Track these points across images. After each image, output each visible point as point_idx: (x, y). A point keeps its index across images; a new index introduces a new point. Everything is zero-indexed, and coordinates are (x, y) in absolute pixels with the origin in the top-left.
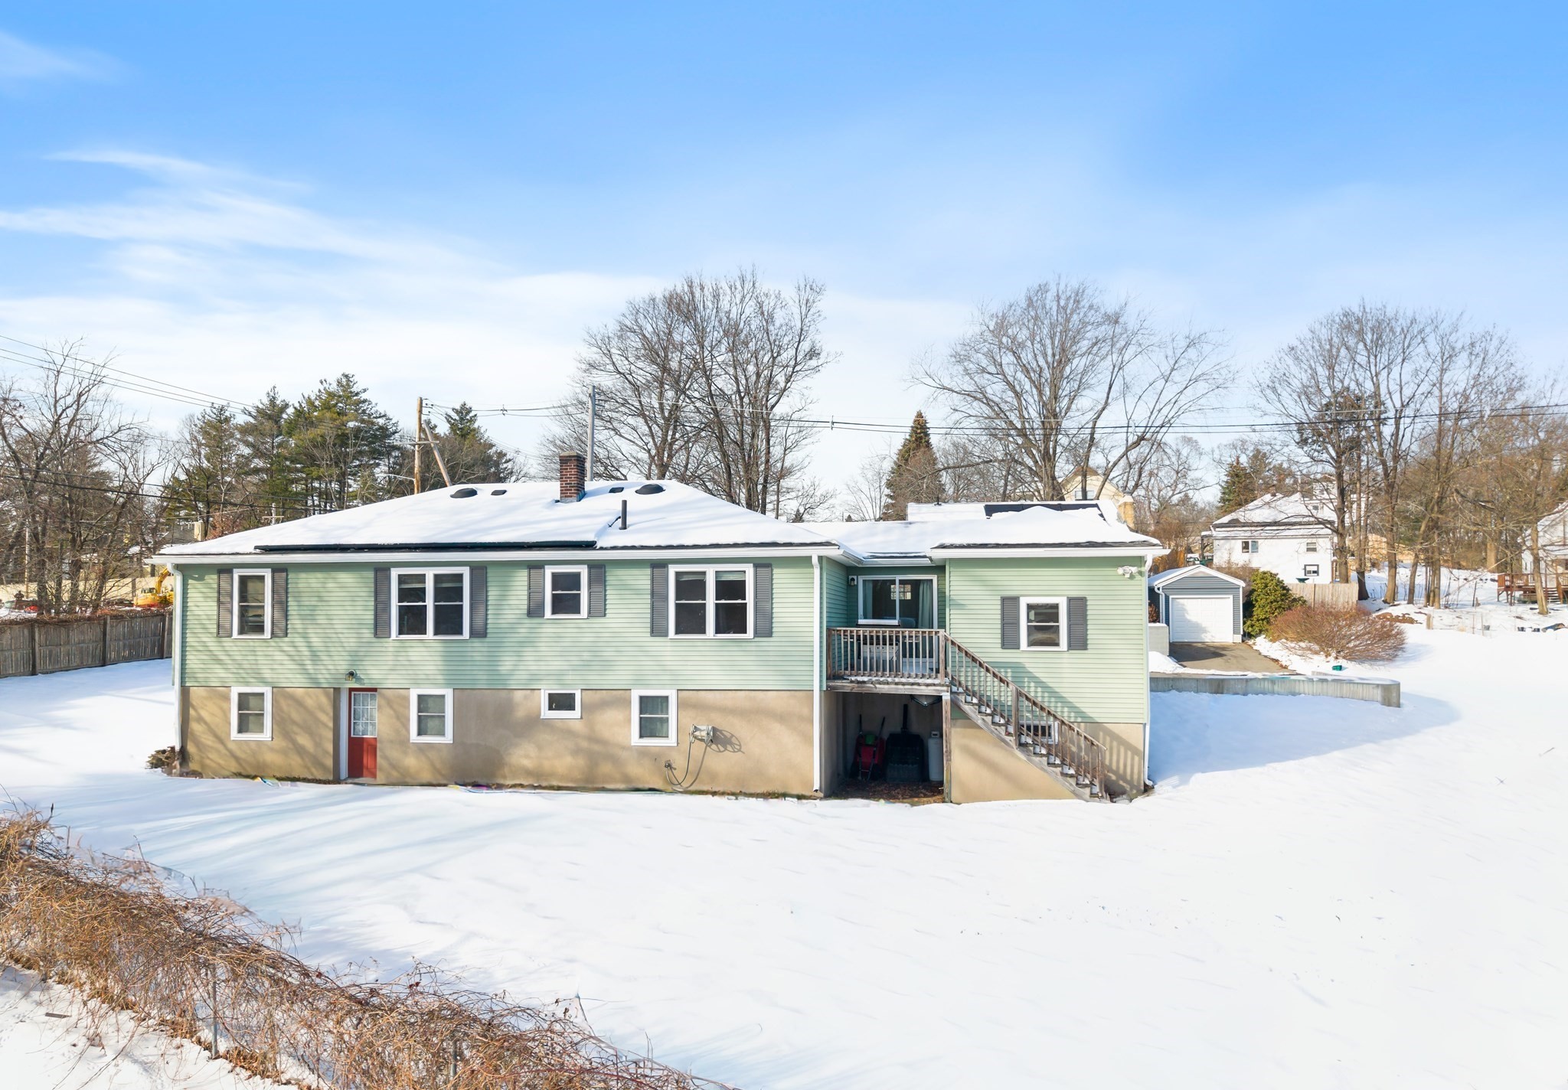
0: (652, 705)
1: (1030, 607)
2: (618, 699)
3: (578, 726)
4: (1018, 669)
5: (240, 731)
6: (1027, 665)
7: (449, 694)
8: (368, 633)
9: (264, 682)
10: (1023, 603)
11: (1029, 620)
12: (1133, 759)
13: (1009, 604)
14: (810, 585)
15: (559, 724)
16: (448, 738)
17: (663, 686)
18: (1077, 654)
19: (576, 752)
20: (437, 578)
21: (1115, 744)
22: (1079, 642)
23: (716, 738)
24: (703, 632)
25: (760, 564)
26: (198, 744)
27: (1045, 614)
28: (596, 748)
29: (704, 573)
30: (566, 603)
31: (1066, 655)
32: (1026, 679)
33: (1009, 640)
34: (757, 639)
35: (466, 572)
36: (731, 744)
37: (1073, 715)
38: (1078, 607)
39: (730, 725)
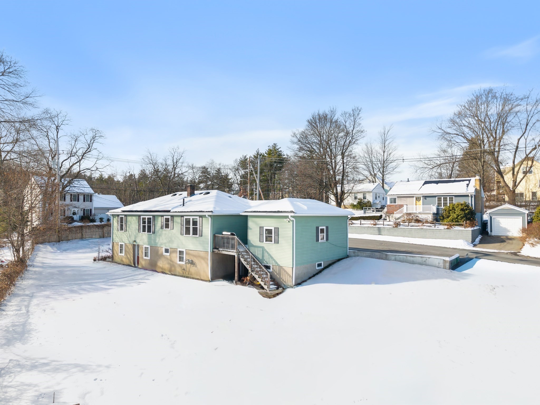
0: (181, 252)
1: (266, 230)
2: (174, 251)
3: (169, 257)
4: (263, 248)
5: (120, 253)
6: (265, 247)
7: (149, 247)
8: (137, 231)
9: (123, 242)
10: (265, 228)
11: (266, 234)
12: (289, 278)
13: (261, 228)
14: (208, 223)
15: (165, 256)
16: (149, 258)
17: (182, 248)
18: (276, 245)
19: (169, 264)
20: (148, 218)
21: (285, 273)
22: (277, 242)
23: (192, 263)
24: (189, 234)
25: (201, 216)
26: (115, 255)
27: (269, 231)
28: (171, 263)
29: (190, 219)
30: (167, 226)
31: (274, 245)
32: (265, 252)
33: (261, 241)
34: (199, 237)
35: (151, 217)
36: (195, 265)
37: (275, 263)
38: (277, 229)
39: (195, 260)
